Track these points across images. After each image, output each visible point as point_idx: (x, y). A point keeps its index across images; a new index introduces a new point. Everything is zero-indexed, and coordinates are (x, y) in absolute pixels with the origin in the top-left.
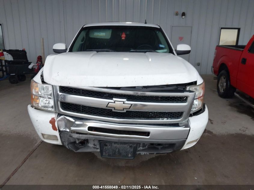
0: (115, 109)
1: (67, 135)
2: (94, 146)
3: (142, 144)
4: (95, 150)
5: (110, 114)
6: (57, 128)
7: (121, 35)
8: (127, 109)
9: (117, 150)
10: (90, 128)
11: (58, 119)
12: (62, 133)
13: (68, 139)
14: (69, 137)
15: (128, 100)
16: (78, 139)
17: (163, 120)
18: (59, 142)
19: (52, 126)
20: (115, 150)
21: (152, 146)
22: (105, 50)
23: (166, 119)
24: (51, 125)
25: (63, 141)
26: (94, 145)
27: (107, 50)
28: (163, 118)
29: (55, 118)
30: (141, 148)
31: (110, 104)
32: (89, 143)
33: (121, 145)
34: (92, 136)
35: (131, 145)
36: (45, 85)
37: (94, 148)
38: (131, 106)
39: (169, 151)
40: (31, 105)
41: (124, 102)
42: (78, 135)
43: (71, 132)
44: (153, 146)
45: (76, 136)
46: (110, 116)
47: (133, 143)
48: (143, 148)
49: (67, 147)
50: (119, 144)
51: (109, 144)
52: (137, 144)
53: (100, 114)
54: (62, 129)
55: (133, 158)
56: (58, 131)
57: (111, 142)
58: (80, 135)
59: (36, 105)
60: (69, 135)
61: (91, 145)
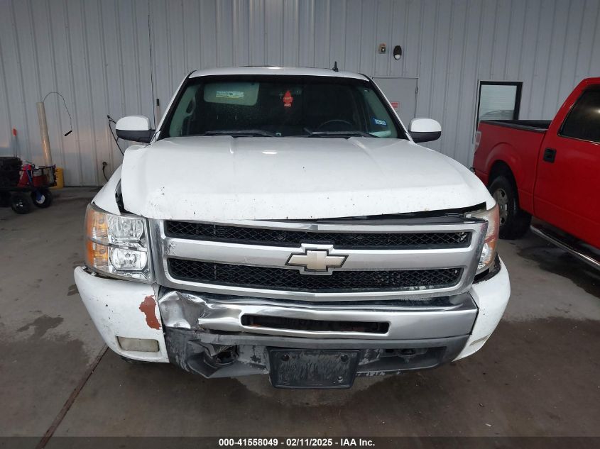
0: (306, 268)
1: (185, 337)
2: (253, 362)
3: (367, 351)
4: (258, 371)
5: (294, 281)
6: (160, 323)
7: (283, 97)
8: (335, 267)
9: (312, 370)
10: (247, 319)
11: (160, 301)
12: (172, 334)
13: (187, 348)
14: (189, 343)
15: (338, 246)
16: (216, 347)
17: (418, 289)
18: (162, 357)
19: (145, 316)
20: (307, 370)
21: (389, 355)
22: (253, 131)
23: (424, 287)
24: (143, 316)
25: (174, 352)
26: (254, 358)
27: (257, 132)
28: (417, 285)
29: (154, 298)
30: (366, 361)
31: (295, 259)
32: (241, 355)
33: (322, 357)
34: (253, 337)
35: (346, 356)
36: (124, 219)
37: (254, 366)
38: (345, 260)
39: (429, 365)
40: (84, 268)
41: (327, 251)
42: (216, 336)
43: (196, 331)
44: (393, 355)
45: (210, 339)
46: (294, 286)
47: (350, 350)
48: (369, 360)
49: (184, 367)
50: (315, 355)
51: (294, 355)
52: (358, 353)
53: (268, 283)
54: (171, 324)
55: (348, 386)
56: (161, 328)
57: (297, 350)
58: (222, 337)
59: (101, 268)
60: (190, 337)
61: (245, 359)
